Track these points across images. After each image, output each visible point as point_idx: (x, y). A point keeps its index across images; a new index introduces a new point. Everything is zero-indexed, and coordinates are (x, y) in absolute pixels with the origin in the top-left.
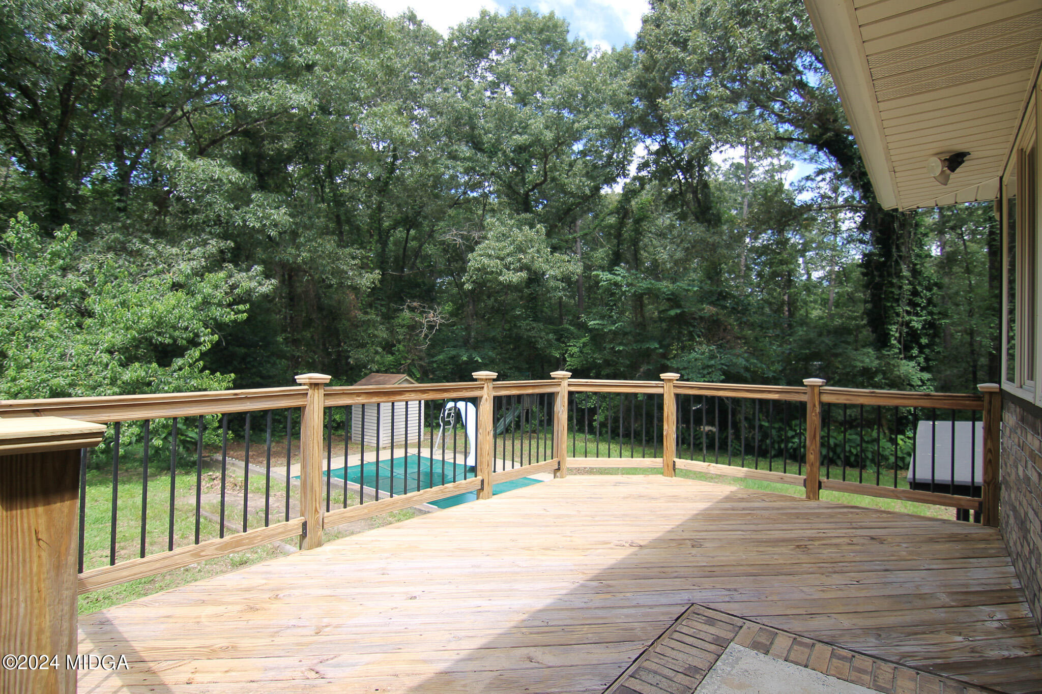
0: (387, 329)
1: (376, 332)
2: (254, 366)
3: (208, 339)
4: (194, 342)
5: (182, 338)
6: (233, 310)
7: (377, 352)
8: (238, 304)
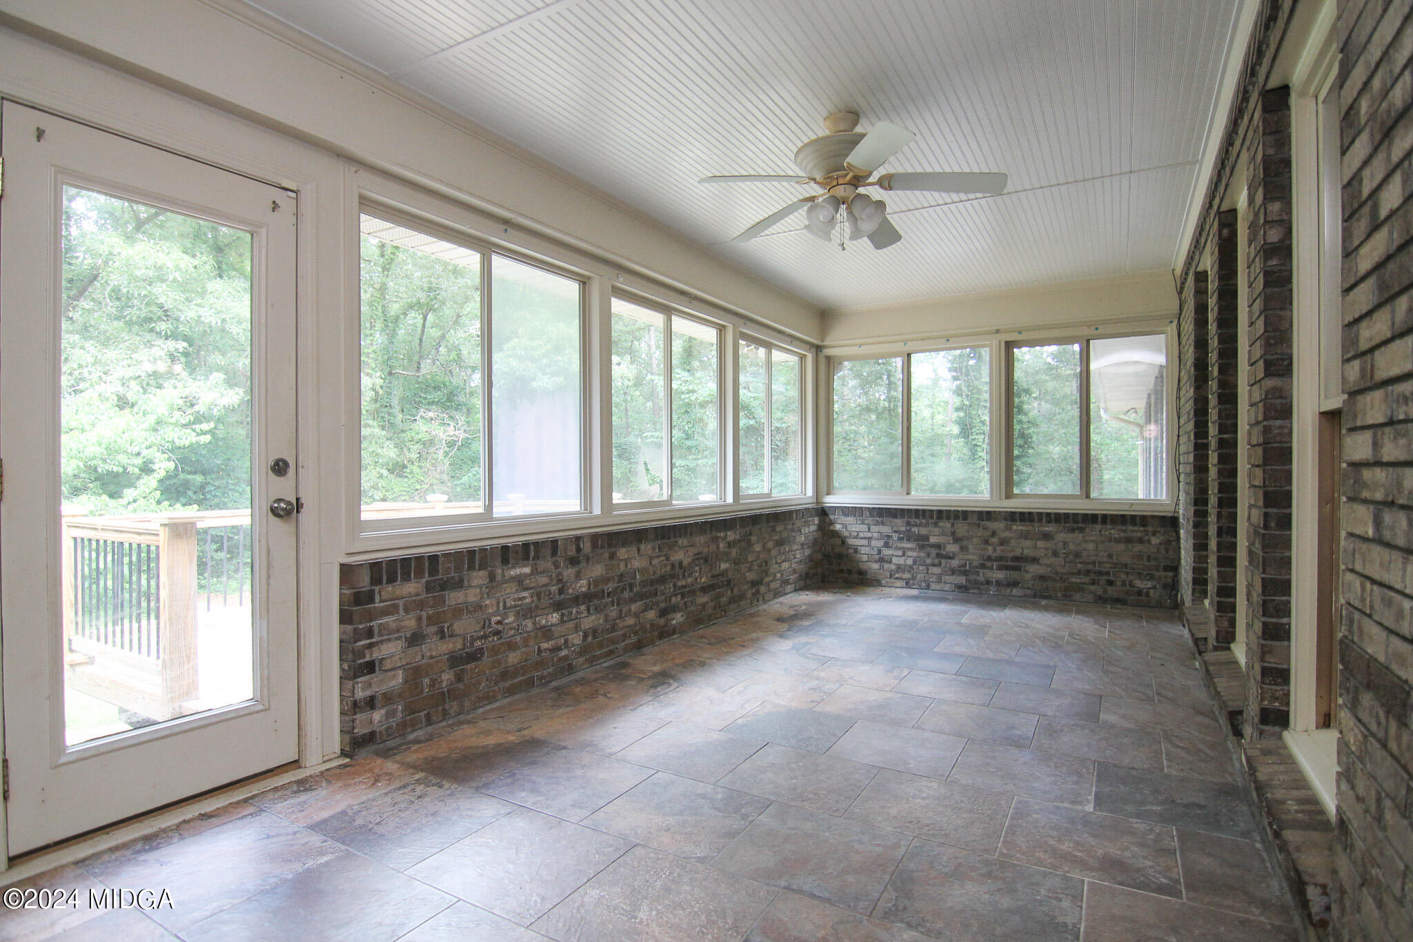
0: (396, 446)
1: (379, 451)
2: (215, 496)
3: (164, 465)
4: (147, 469)
5: (133, 465)
6: (194, 430)
7: (381, 476)
8: (201, 422)
